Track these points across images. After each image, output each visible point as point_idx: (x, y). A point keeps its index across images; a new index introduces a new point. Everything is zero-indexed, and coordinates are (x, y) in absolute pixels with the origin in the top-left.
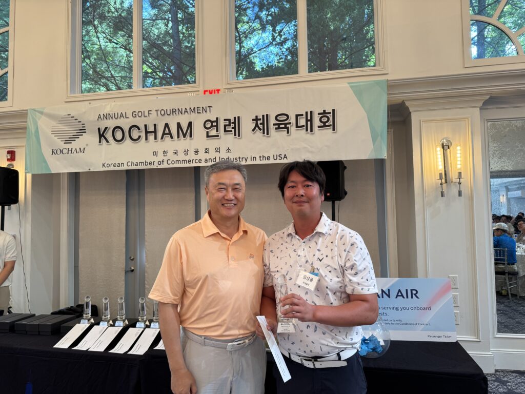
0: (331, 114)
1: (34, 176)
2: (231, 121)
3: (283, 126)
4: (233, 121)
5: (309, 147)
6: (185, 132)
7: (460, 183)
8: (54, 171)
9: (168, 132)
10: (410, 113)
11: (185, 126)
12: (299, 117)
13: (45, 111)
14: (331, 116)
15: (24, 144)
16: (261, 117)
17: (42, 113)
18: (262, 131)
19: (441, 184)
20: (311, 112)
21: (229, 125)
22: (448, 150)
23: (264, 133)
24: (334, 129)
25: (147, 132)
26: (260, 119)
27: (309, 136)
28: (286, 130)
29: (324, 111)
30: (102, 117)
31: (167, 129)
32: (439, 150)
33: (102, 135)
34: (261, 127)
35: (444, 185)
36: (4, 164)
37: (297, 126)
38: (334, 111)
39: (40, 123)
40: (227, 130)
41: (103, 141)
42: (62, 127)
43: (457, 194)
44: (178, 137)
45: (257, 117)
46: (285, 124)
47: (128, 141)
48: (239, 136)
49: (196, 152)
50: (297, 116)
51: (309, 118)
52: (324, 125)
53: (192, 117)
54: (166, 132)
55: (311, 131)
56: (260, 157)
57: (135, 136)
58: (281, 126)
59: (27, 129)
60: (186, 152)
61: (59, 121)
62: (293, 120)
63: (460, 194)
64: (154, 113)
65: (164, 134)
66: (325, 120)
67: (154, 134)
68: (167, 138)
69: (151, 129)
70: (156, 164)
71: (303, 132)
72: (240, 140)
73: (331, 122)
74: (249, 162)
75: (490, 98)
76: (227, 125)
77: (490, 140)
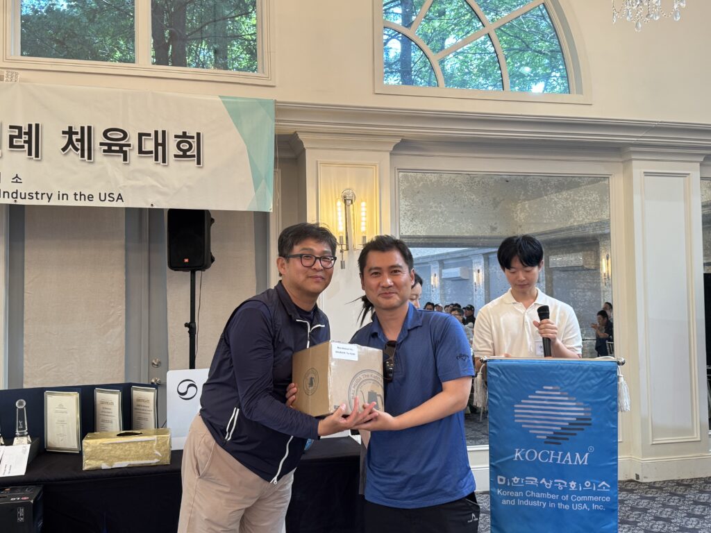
0: (195, 140)
2: (23, 131)
3: (117, 148)
4: (27, 131)
5: (159, 185)
10: (304, 150)
12: (143, 137)
14: (194, 142)
16: (79, 130)
18: (79, 152)
19: (342, 251)
20: (164, 132)
21: (20, 136)
22: (351, 206)
23: (83, 156)
24: (199, 163)
26: (77, 133)
27: (159, 168)
28: (122, 154)
29: (185, 133)
32: (340, 204)
34: (78, 145)
37: (141, 151)
38: (198, 134)
40: (15, 144)
45: (70, 128)
46: (121, 146)
48: (37, 156)
50: (141, 135)
51: (160, 141)
52: (184, 155)
55: (164, 161)
56: (75, 194)
58: (113, 148)
62: (133, 141)
66: (185, 146)
71: (150, 161)
72: (38, 163)
73: (194, 152)
74: (55, 202)
75: (401, 141)
76: (16, 137)
77: (401, 196)
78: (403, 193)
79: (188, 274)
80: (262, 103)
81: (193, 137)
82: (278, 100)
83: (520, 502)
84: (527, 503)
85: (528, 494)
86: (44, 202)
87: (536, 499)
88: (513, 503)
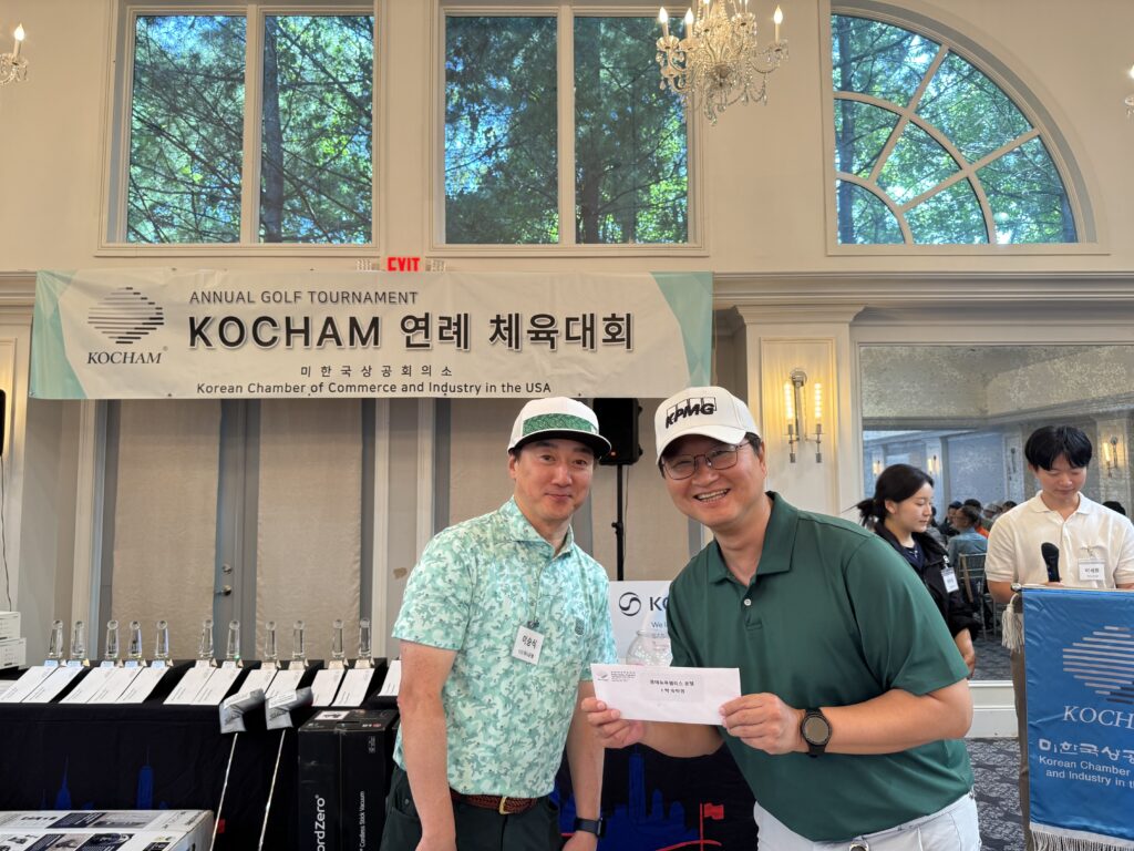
0: (625, 321)
2: (453, 321)
3: (544, 335)
4: (456, 321)
5: (587, 374)
6: (364, 335)
7: (819, 442)
8: (91, 395)
9: (331, 333)
10: (744, 327)
11: (364, 325)
12: (571, 322)
13: (75, 277)
14: (624, 325)
16: (507, 318)
17: (68, 281)
18: (507, 341)
19: (791, 442)
20: (592, 315)
21: (449, 328)
23: (510, 345)
24: (629, 347)
25: (289, 331)
26: (504, 321)
27: (587, 355)
28: (549, 342)
29: (614, 315)
30: (200, 298)
31: (329, 327)
32: (788, 387)
33: (196, 332)
34: (506, 334)
35: (795, 444)
37: (568, 338)
38: (628, 316)
39: (63, 300)
40: (444, 335)
41: (199, 341)
43: (814, 458)
44: (352, 343)
45: (498, 316)
46: (549, 333)
47: (250, 343)
48: (466, 347)
49: (387, 372)
50: (568, 320)
51: (588, 325)
52: (613, 339)
53: (379, 309)
54: (328, 333)
55: (592, 347)
56: (503, 386)
57: (266, 338)
58: (541, 335)
59: (36, 307)
60: (367, 372)
61: (108, 298)
62: (561, 326)
63: (819, 459)
64: (306, 297)
65: (324, 335)
66: (614, 329)
67: (303, 335)
68: (330, 344)
69: (299, 325)
70: (307, 390)
71: (578, 346)
72: (466, 355)
73: (623, 335)
74: (483, 394)
75: (865, 310)
76: (445, 328)
78: (866, 371)
79: (615, 468)
80: (699, 276)
81: (622, 319)
82: (716, 271)
83: (1072, 775)
84: (1084, 777)
85: (1085, 765)
86: (473, 395)
87: (1096, 773)
88: (1062, 775)
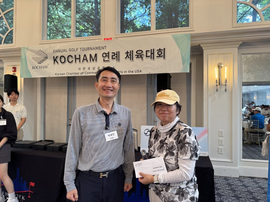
0: (163, 50)
1: (24, 79)
2: (115, 54)
4: (116, 54)
5: (152, 66)
6: (93, 59)
7: (226, 85)
8: (33, 76)
9: (85, 59)
10: (203, 50)
11: (93, 56)
12: (147, 52)
13: (29, 48)
15: (20, 64)
16: (129, 52)
17: (28, 49)
18: (130, 58)
19: (217, 85)
20: (153, 49)
22: (221, 69)
23: (131, 60)
24: (164, 58)
25: (76, 59)
27: (152, 61)
28: (141, 58)
29: (160, 49)
30: (55, 52)
31: (85, 57)
32: (216, 69)
33: (55, 60)
34: (129, 56)
36: (11, 73)
37: (147, 56)
39: (27, 54)
40: (113, 58)
41: (56, 62)
42: (37, 56)
43: (225, 91)
44: (90, 61)
45: (127, 51)
46: (141, 55)
47: (67, 62)
48: (119, 61)
49: (99, 68)
51: (152, 52)
52: (160, 56)
53: (97, 51)
55: (153, 59)
56: (129, 71)
57: (70, 61)
58: (139, 56)
59: (21, 57)
60: (94, 69)
61: (36, 53)
62: (144, 53)
64: (79, 49)
65: (84, 59)
66: (160, 53)
67: (79, 59)
68: (85, 61)
69: (78, 57)
70: (80, 74)
71: (149, 59)
72: (119, 63)
73: (163, 55)
74: (123, 74)
75: (243, 43)
76: (113, 56)
77: (243, 64)
78: (244, 63)
80: (186, 35)
